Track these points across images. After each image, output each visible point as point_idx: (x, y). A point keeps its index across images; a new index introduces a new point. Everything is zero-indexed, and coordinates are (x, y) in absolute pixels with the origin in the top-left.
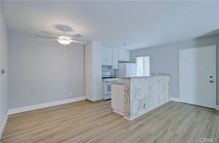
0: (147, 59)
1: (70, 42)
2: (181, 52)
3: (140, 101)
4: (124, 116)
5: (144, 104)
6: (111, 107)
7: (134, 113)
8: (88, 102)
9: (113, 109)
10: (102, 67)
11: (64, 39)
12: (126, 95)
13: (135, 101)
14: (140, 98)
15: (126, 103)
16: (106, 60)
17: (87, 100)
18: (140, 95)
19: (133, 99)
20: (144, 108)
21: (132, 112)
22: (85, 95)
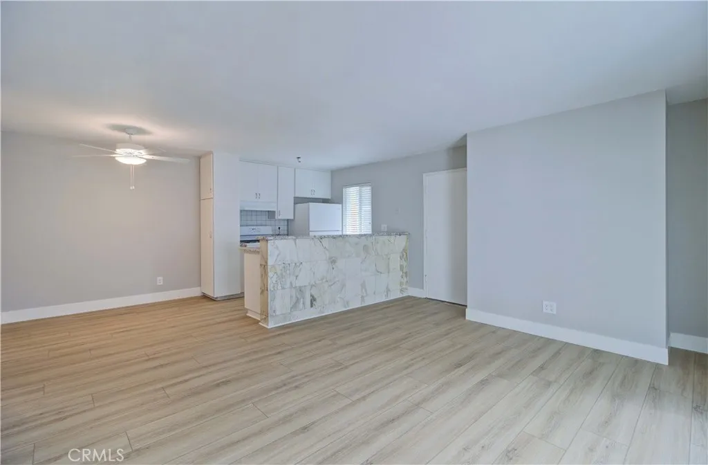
0: (367, 191)
1: (145, 161)
2: (428, 179)
3: (301, 290)
4: (259, 321)
5: (312, 296)
6: (244, 305)
7: (278, 313)
8: (204, 300)
9: (246, 311)
10: (241, 216)
11: (130, 155)
12: (262, 275)
13: (283, 288)
14: (298, 283)
15: (262, 292)
16: (258, 195)
17: (205, 297)
18: (297, 277)
19: (277, 284)
20: (312, 306)
21: (274, 311)
22: (200, 286)
